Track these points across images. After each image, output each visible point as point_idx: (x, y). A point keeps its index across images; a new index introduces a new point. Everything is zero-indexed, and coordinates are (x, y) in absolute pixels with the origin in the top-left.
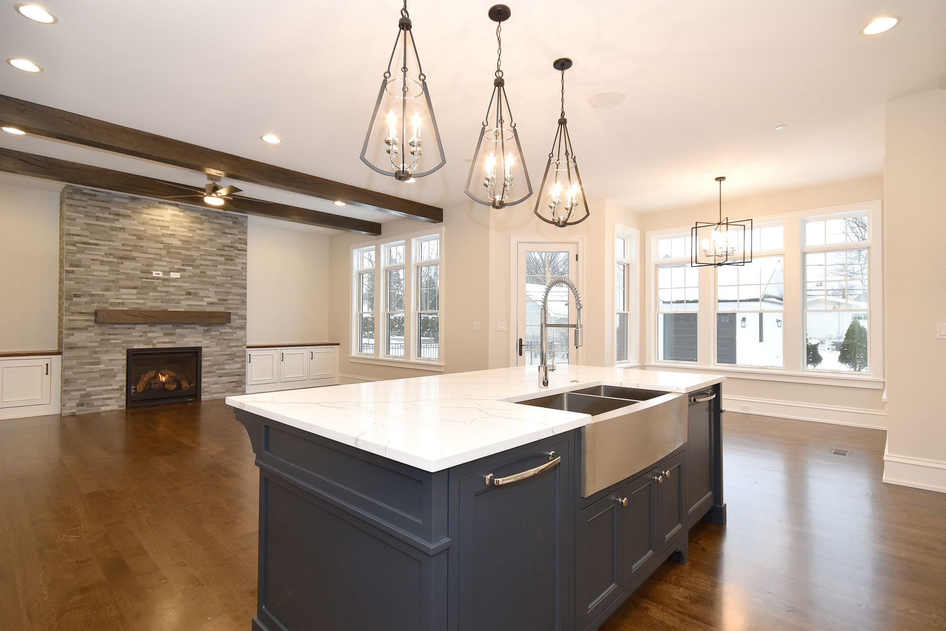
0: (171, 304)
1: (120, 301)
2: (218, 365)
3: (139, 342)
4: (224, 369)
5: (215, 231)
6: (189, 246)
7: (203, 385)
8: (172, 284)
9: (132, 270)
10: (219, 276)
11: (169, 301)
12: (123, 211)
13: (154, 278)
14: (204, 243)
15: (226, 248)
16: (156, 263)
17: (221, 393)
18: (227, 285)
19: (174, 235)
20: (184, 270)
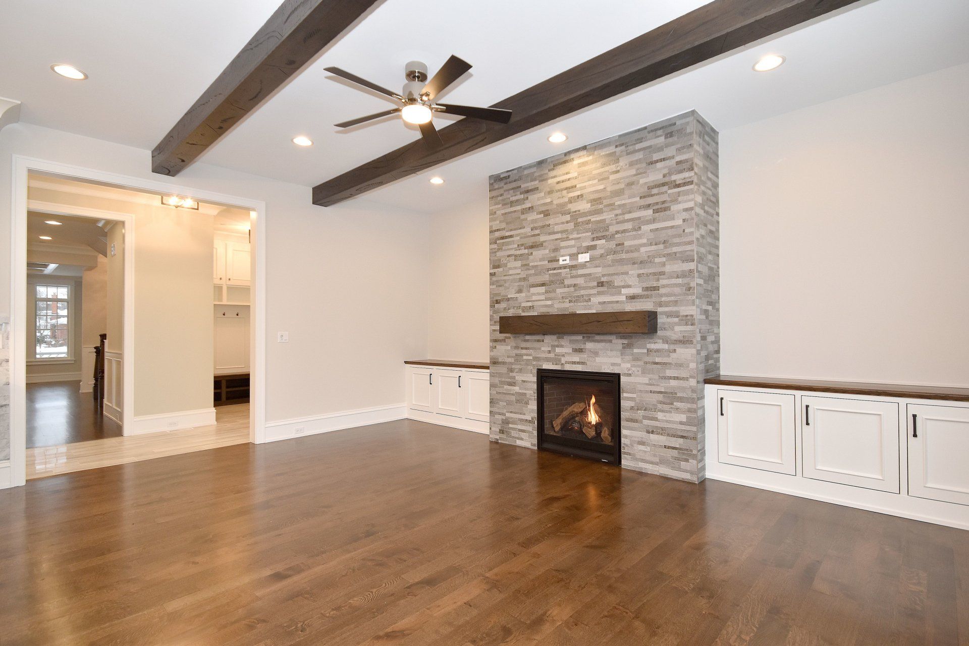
0: (579, 304)
1: (530, 304)
2: (645, 410)
3: (547, 360)
4: (656, 419)
5: (637, 166)
6: (601, 206)
7: (623, 440)
8: (580, 272)
9: (541, 260)
10: (644, 245)
11: (578, 299)
12: (531, 185)
13: (560, 268)
14: (618, 193)
15: (655, 191)
16: (563, 244)
17: (652, 463)
18: (657, 260)
19: (582, 195)
20: (593, 247)
